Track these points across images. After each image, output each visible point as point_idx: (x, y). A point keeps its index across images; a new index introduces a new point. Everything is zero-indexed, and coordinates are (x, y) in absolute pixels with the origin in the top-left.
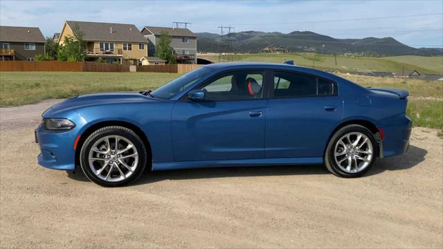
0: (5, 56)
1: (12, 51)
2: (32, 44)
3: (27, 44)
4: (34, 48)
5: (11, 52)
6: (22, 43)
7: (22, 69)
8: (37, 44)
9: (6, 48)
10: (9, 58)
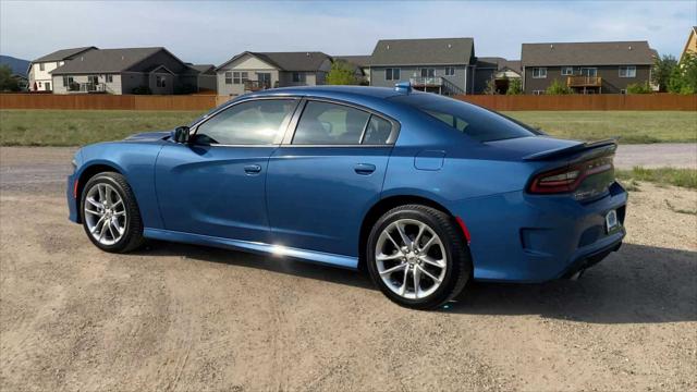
0: (588, 88)
1: (600, 79)
2: (631, 67)
3: (624, 67)
4: (633, 74)
5: (597, 80)
6: (617, 67)
7: (604, 107)
8: (639, 67)
9: (592, 74)
10: (593, 89)
